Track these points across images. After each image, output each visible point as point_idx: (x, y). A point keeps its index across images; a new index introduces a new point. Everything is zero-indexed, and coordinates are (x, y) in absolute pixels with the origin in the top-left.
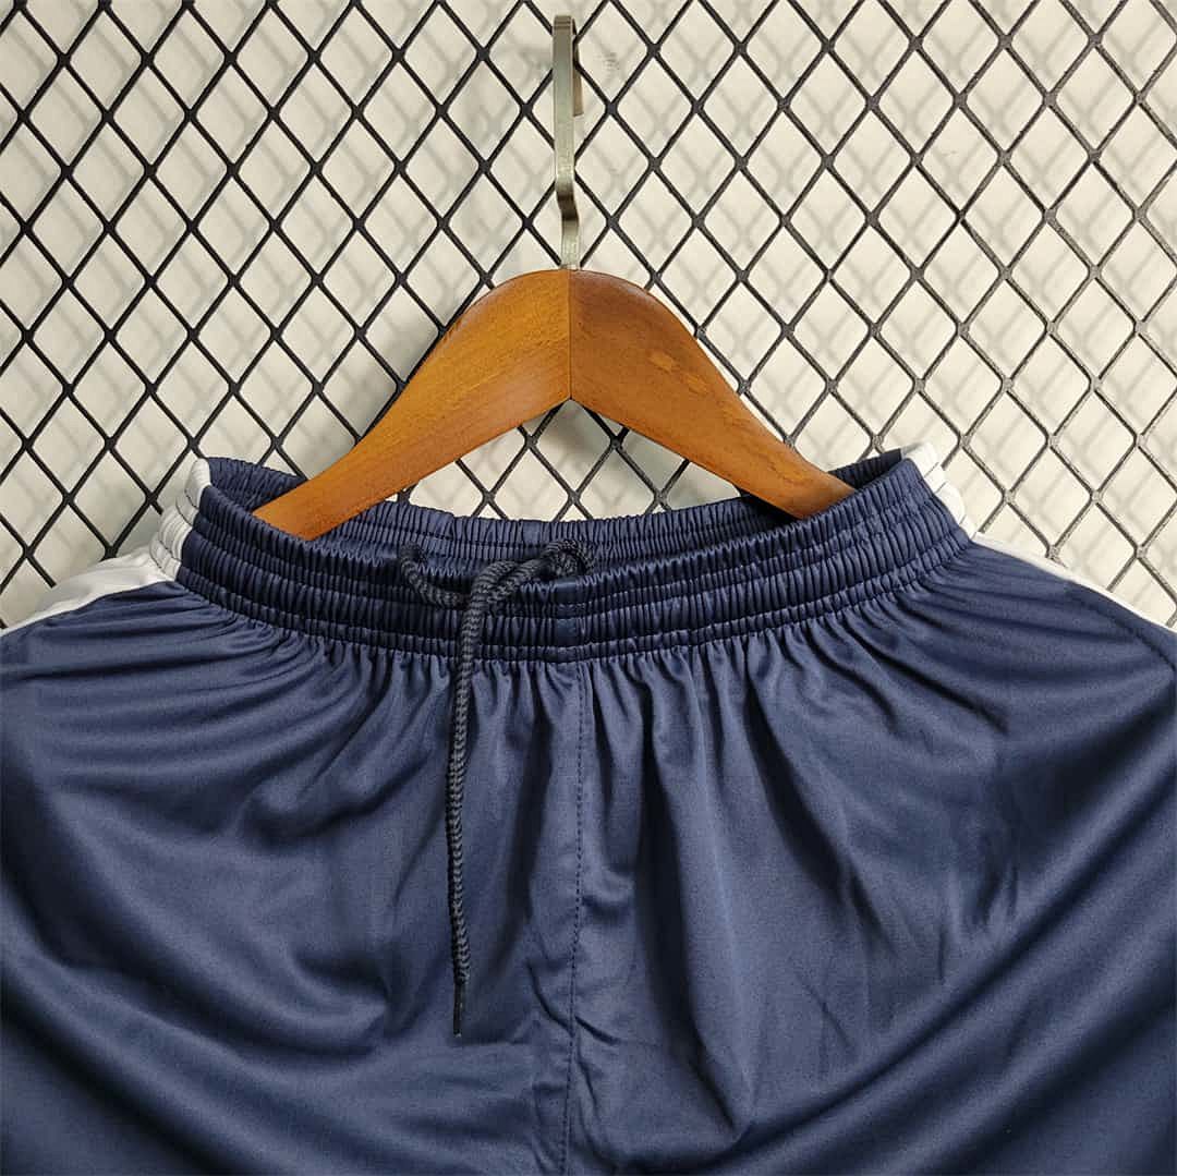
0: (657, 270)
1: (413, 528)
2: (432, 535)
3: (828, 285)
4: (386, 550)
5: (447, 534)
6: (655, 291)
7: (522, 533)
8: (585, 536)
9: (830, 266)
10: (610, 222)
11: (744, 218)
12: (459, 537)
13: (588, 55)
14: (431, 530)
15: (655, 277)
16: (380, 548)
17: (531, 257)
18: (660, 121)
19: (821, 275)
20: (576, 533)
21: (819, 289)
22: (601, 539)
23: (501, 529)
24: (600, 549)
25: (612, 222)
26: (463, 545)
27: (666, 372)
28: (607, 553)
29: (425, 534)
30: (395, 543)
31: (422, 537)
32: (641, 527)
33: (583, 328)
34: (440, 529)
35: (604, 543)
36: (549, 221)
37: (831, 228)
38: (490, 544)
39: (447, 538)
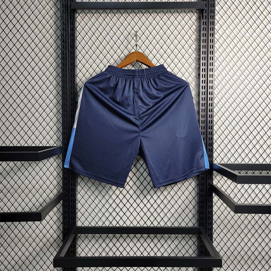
6: (144, 53)
11: (151, 47)
13: (138, 34)
15: (144, 52)
17: (133, 51)
18: (144, 39)
25: (140, 48)
36: (135, 48)
37: (158, 48)
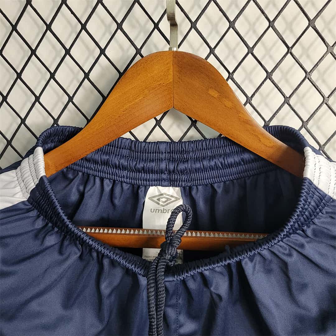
0: (213, 48)
1: (115, 146)
2: (123, 149)
3: (289, 54)
4: (105, 155)
5: (129, 148)
6: (212, 57)
7: (159, 147)
8: (184, 149)
9: (290, 46)
10: (193, 25)
12: (133, 149)
14: (122, 146)
15: (212, 51)
16: (102, 154)
19: (286, 50)
20: (180, 147)
21: (285, 56)
22: (191, 150)
23: (150, 146)
24: (191, 154)
25: (194, 25)
26: (135, 153)
27: (215, 98)
28: (193, 155)
29: (120, 148)
30: (108, 152)
31: (118, 149)
32: (208, 144)
33: (179, 78)
34: (126, 146)
35: (192, 151)
36: (165, 25)
37: (291, 23)
38: (145, 153)
39: (129, 149)
